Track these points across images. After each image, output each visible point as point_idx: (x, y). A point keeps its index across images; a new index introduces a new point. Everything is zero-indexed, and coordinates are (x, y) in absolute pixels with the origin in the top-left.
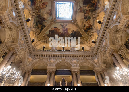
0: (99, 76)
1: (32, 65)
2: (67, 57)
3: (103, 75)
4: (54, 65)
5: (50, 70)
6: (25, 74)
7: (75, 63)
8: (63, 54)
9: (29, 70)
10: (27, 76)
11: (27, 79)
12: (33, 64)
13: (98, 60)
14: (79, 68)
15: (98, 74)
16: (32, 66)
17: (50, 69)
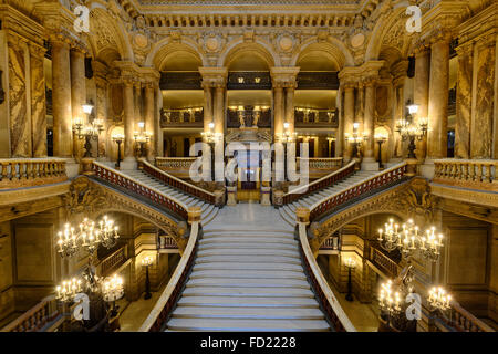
0: (349, 96)
1: (154, 61)
2: (261, 27)
3: (361, 93)
4: (221, 61)
5: (212, 80)
6: (143, 91)
7: (285, 52)
8: (249, 12)
9: (150, 79)
10: (150, 96)
11: (155, 105)
12: (157, 55)
13: (366, 42)
14: (297, 70)
15: (347, 90)
16: (155, 63)
17: (209, 75)
